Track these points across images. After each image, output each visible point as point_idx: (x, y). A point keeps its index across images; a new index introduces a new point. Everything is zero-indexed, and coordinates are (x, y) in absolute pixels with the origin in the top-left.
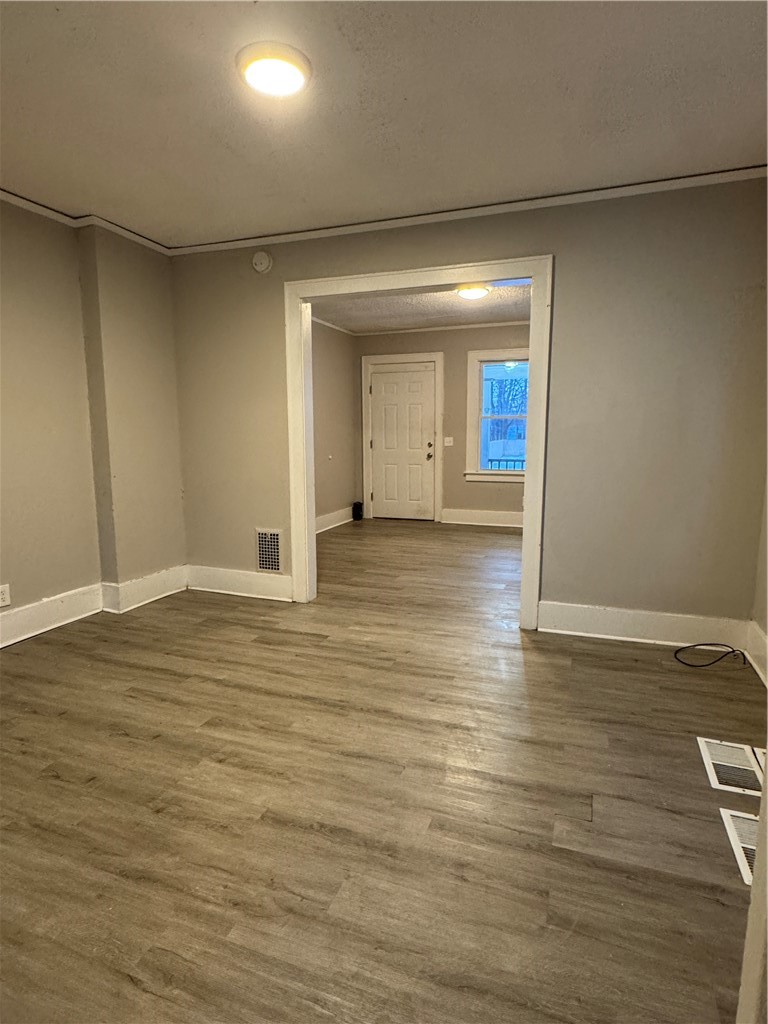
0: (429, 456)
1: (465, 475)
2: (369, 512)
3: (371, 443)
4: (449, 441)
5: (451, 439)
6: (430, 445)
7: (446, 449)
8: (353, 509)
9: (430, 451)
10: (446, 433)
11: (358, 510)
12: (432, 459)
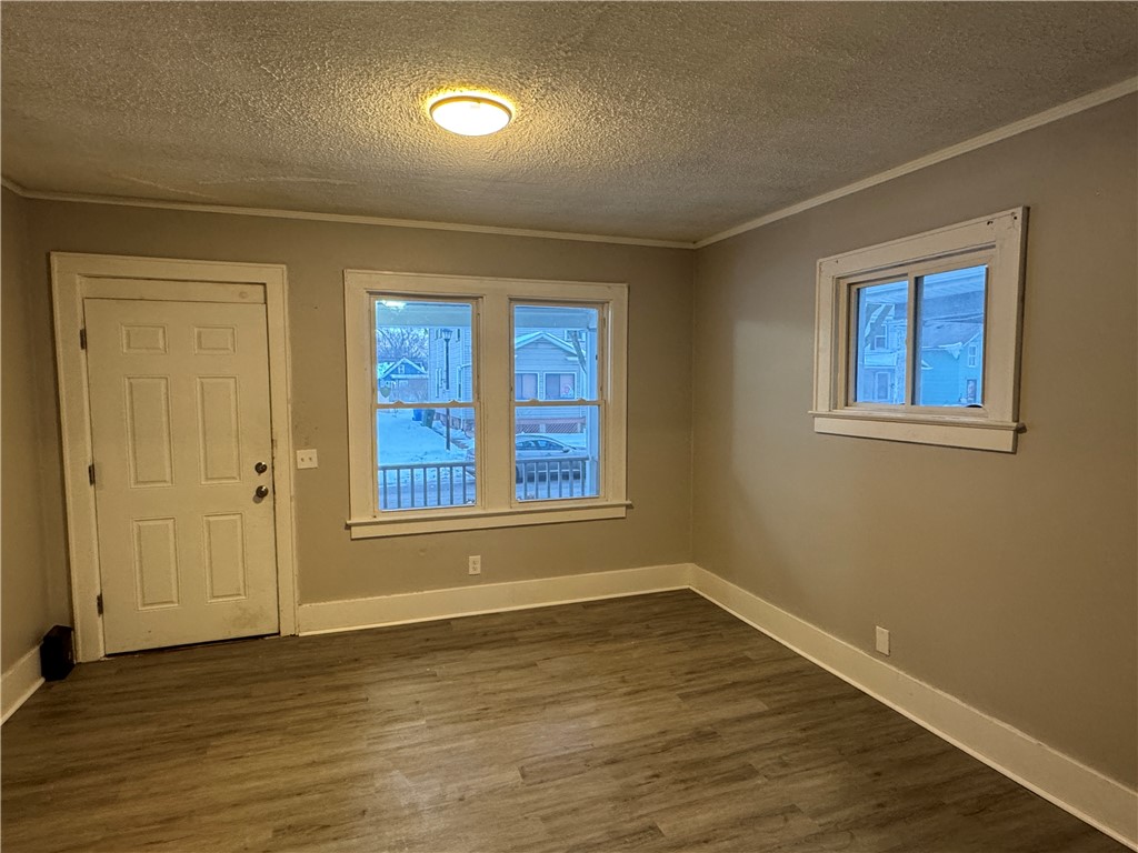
0: (261, 494)
1: (348, 527)
2: (93, 643)
3: (92, 470)
4: (309, 458)
5: (313, 453)
6: (260, 469)
7: (302, 476)
8: (43, 652)
9: (264, 480)
10: (301, 440)
11: (56, 652)
12: (267, 500)
